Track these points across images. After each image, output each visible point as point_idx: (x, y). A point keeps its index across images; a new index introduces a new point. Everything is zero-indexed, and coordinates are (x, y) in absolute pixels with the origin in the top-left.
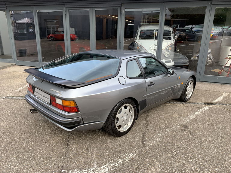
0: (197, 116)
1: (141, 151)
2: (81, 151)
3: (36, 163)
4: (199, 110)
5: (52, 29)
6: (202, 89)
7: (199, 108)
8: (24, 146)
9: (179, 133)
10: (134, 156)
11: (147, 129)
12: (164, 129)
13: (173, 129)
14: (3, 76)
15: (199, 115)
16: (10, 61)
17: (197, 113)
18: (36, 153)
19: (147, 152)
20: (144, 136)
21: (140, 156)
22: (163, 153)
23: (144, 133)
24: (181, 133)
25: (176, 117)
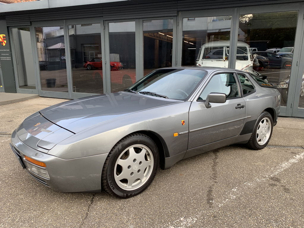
0: (292, 165)
1: (206, 215)
2: (111, 211)
3: (40, 226)
4: (294, 157)
5: (91, 56)
6: (296, 128)
7: (294, 153)
8: (27, 200)
9: (266, 189)
10: (195, 222)
11: (215, 182)
12: (242, 183)
13: (256, 182)
14: (22, 109)
15: (296, 163)
16: (32, 92)
17: (292, 161)
18: (43, 211)
19: (215, 217)
20: (210, 191)
21: (203, 223)
22: (242, 220)
23: (210, 188)
24: (270, 189)
25: (260, 165)
